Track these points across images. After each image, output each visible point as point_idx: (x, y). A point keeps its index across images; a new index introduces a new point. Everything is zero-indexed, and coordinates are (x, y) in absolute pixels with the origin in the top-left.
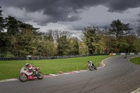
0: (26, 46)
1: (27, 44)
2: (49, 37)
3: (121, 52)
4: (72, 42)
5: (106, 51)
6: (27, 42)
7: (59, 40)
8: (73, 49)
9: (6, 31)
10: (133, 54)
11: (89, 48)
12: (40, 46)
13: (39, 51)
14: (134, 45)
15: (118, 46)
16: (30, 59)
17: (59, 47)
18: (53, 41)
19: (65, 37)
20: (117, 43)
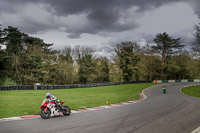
0: (33, 70)
1: (35, 67)
2: (66, 57)
3: (168, 78)
4: (99, 63)
5: (148, 77)
6: (35, 63)
7: (80, 62)
8: (100, 74)
9: (4, 47)
10: (186, 81)
11: (124, 72)
12: (54, 70)
13: (53, 77)
14: (188, 68)
15: (165, 70)
16: (39, 88)
17: (81, 72)
18: (72, 62)
19: (90, 57)
20: (164, 65)
